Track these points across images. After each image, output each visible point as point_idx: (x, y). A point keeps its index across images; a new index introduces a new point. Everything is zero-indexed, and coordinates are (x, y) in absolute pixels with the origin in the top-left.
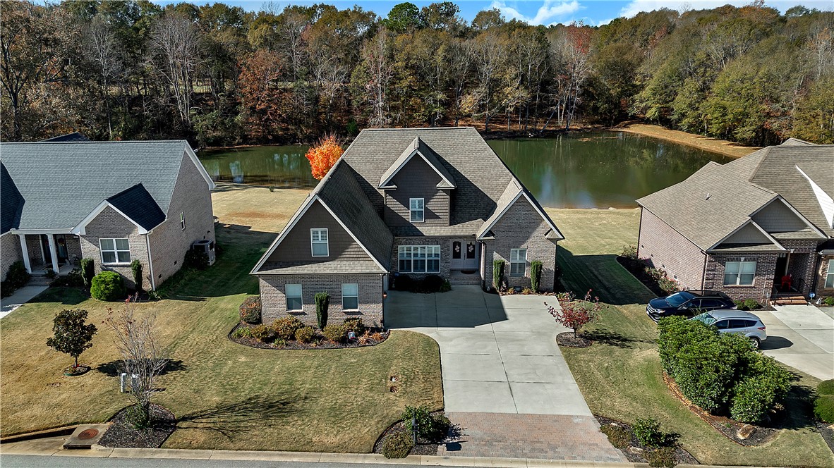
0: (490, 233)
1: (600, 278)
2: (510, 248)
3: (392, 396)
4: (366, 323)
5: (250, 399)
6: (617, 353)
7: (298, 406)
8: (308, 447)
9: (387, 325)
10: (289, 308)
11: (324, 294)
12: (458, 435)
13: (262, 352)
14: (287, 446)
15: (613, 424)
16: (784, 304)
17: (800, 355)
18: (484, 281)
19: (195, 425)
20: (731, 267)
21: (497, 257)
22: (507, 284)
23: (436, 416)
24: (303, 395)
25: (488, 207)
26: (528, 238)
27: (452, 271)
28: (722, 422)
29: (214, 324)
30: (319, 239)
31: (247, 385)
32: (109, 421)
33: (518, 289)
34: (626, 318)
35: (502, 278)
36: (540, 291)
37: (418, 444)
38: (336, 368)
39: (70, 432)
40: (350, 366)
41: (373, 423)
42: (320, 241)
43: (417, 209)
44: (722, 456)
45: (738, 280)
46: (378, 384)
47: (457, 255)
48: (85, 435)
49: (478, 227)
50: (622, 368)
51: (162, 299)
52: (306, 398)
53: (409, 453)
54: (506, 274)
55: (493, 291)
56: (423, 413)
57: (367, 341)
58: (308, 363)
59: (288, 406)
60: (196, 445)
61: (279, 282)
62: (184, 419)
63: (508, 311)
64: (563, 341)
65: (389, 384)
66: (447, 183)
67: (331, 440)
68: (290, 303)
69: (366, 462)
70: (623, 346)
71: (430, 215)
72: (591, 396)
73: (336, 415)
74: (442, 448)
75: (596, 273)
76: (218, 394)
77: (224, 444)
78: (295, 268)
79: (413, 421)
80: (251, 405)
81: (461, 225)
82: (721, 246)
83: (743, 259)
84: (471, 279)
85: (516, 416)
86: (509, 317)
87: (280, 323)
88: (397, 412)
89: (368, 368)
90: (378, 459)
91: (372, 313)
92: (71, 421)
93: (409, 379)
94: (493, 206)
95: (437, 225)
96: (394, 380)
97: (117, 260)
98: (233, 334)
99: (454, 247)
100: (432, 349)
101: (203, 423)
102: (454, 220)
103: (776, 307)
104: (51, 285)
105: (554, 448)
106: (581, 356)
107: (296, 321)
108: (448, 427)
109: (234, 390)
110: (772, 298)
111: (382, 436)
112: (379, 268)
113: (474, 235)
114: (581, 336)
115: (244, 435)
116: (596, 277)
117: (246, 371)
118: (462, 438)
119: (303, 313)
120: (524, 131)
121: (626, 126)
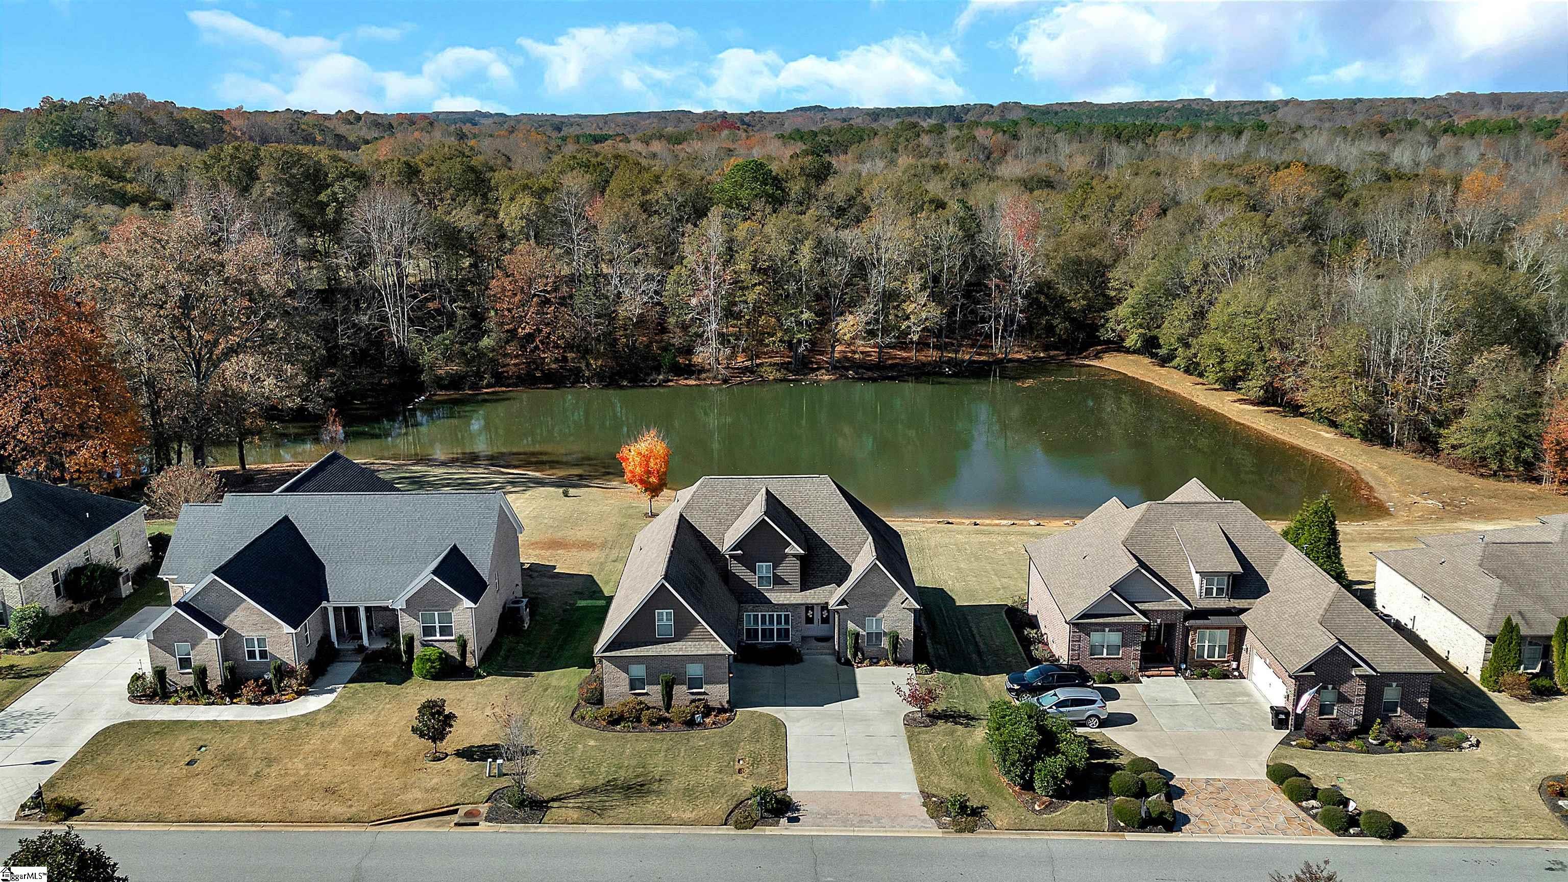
0: (843, 602)
1: (978, 638)
2: (866, 616)
3: (739, 777)
4: (713, 704)
5: (608, 782)
6: (959, 733)
7: (655, 786)
8: (668, 822)
9: (734, 704)
10: (632, 689)
11: (669, 676)
12: (798, 810)
13: (610, 735)
14: (651, 821)
15: (934, 799)
16: (1153, 676)
17: (1136, 733)
18: (838, 652)
19: (565, 805)
20: (1096, 637)
21: (851, 626)
22: (863, 654)
23: (779, 795)
24: (657, 778)
25: (840, 571)
26: (885, 606)
27: (804, 639)
28: (1027, 796)
29: (552, 704)
30: (664, 618)
31: (603, 769)
32: (487, 802)
33: (875, 660)
34: (985, 692)
35: (857, 648)
36: (898, 662)
37: (762, 817)
38: (685, 751)
39: (455, 812)
40: (699, 749)
41: (724, 801)
42: (665, 622)
43: (764, 574)
44: (1015, 823)
45: (1105, 651)
46: (726, 766)
47: (810, 621)
48: (468, 814)
49: (831, 593)
50: (959, 747)
51: (488, 675)
52: (660, 780)
53: (755, 825)
54: (861, 645)
55: (848, 663)
56: (767, 792)
57: (714, 723)
58: (658, 746)
59: (646, 787)
60: (571, 821)
61: (623, 664)
62: (553, 800)
63: (860, 687)
64: (909, 721)
65: (737, 767)
66: (795, 549)
67: (688, 815)
68: (634, 684)
69: (719, 832)
70: (967, 725)
71: (779, 581)
72: (922, 775)
73: (690, 794)
74: (784, 821)
75: (975, 632)
76: (577, 777)
77: (595, 820)
78: (639, 649)
79: (758, 798)
80: (610, 787)
81: (812, 591)
82: (1084, 616)
83: (1107, 629)
84: (824, 648)
85: (851, 794)
86: (860, 694)
87: (624, 705)
88: (745, 791)
89: (716, 751)
90: (729, 830)
91: (718, 693)
92: (452, 802)
93: (756, 761)
94: (847, 569)
95: (786, 591)
96: (741, 762)
97: (438, 634)
98: (575, 716)
99: (807, 612)
100: (778, 729)
101: (572, 802)
102: (805, 586)
103: (1144, 679)
104: (363, 662)
105: (878, 819)
106: (923, 736)
107: (641, 703)
108: (790, 804)
109: (591, 773)
110: (1141, 670)
111: (732, 812)
112: (725, 649)
113: (827, 603)
114: (928, 715)
115: (611, 813)
116: (973, 636)
117: (599, 755)
118: (801, 813)
119: (646, 694)
120: (939, 364)
121: (1097, 356)
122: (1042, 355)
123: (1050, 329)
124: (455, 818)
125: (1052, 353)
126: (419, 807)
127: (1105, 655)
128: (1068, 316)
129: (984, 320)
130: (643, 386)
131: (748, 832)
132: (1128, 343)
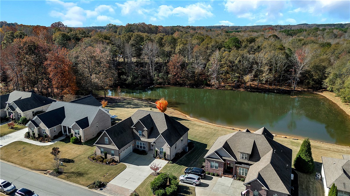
0: (154, 143)
5: (78, 172)
7: (85, 175)
10: (101, 153)
11: (106, 152)
13: (91, 162)
15: (134, 193)
16: (226, 176)
17: (203, 190)
18: (154, 154)
21: (156, 149)
22: (159, 156)
23: (105, 183)
24: (87, 173)
26: (163, 146)
27: (150, 150)
31: (80, 169)
32: (53, 170)
33: (161, 158)
35: (157, 154)
36: (166, 159)
37: (96, 187)
40: (102, 169)
41: (92, 182)
42: (107, 140)
43: (140, 133)
46: (103, 174)
48: (48, 172)
53: (92, 188)
55: (155, 157)
57: (112, 164)
59: (83, 175)
60: (62, 178)
61: (99, 148)
62: (64, 173)
64: (152, 174)
67: (83, 183)
69: (84, 188)
72: (139, 187)
73: (89, 178)
74: (99, 189)
76: (74, 169)
77: (66, 179)
78: (102, 145)
81: (149, 139)
85: (120, 187)
91: (117, 158)
92: (48, 169)
93: (110, 175)
95: (144, 138)
96: (107, 174)
97: (77, 135)
100: (124, 169)
101: (66, 174)
102: (149, 137)
103: (223, 177)
108: (105, 186)
109: (77, 169)
110: (223, 174)
111: (91, 184)
115: (70, 178)
118: (105, 188)
119: (104, 155)
120: (274, 89)
121: (322, 92)
122: (306, 90)
123: (309, 83)
124: (45, 172)
125: (309, 90)
126: (42, 168)
127: (214, 168)
128: (313, 80)
129: (290, 79)
130: (199, 88)
131: (90, 190)
132: (328, 89)
